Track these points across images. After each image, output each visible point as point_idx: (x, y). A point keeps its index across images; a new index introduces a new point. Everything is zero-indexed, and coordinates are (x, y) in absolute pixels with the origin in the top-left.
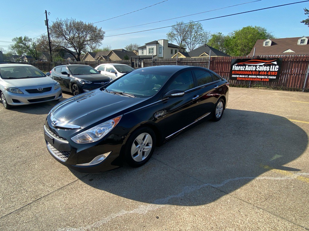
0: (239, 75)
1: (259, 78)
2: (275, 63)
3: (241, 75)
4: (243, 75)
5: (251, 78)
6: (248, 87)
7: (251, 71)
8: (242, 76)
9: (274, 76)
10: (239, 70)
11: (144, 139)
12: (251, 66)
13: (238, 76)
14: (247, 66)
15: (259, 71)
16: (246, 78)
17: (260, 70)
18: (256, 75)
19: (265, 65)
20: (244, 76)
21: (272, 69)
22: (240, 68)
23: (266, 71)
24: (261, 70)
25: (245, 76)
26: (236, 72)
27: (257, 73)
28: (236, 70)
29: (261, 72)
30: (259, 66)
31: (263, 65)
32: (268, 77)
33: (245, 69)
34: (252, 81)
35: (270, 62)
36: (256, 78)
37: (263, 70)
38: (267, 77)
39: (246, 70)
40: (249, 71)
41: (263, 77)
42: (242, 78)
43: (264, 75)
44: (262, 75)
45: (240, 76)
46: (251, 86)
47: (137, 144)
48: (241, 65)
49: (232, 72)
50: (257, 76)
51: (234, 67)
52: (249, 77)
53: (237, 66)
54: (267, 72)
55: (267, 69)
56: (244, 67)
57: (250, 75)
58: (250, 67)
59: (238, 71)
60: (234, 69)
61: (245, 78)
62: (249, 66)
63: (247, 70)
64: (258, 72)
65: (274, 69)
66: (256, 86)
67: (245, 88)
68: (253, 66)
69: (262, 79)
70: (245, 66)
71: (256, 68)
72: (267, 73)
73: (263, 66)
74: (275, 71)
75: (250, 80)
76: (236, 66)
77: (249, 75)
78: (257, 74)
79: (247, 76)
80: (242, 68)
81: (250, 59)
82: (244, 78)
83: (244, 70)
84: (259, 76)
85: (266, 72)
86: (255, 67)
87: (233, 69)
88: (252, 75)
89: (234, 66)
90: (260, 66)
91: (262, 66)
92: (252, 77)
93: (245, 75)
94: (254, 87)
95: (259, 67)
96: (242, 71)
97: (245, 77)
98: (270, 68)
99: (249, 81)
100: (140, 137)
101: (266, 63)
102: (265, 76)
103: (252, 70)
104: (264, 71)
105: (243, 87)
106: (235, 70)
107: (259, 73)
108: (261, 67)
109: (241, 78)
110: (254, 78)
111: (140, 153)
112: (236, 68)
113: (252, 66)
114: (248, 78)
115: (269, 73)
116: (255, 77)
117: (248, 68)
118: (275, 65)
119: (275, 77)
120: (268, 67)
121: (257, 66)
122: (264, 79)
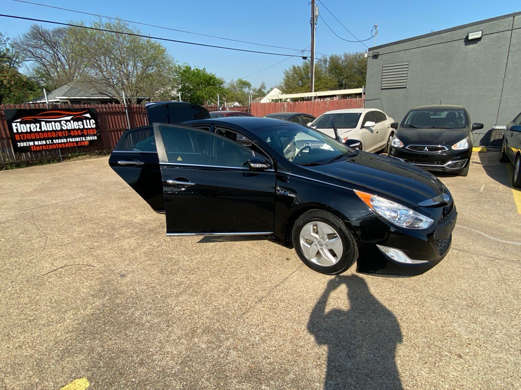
0: (33, 140)
1: (73, 142)
2: (88, 115)
3: (37, 140)
4: (40, 139)
5: (58, 144)
6: (59, 161)
7: (53, 131)
8: (40, 143)
9: (94, 135)
10: (29, 131)
12: (51, 122)
13: (31, 143)
14: (43, 123)
15: (69, 131)
16: (50, 144)
17: (69, 128)
18: (66, 138)
19: (74, 120)
20: (44, 142)
21: (87, 125)
22: (30, 128)
23: (79, 129)
24: (71, 128)
25: (46, 142)
26: (24, 136)
27: (65, 133)
28: (22, 133)
29: (72, 131)
30: (65, 122)
31: (72, 119)
32: (86, 139)
33: (40, 128)
34: (62, 149)
35: (80, 115)
36: (67, 142)
37: (73, 128)
38: (84, 138)
39: (43, 130)
40: (51, 131)
41: (77, 139)
42: (42, 145)
43: (78, 136)
44: (75, 137)
45: (36, 143)
46: (64, 158)
48: (30, 122)
49: (14, 138)
50: (68, 140)
51: (16, 126)
52: (55, 142)
53: (21, 123)
54: (82, 130)
55: (79, 125)
56: (38, 125)
57: (56, 138)
58: (50, 124)
59: (27, 132)
60: (17, 130)
61: (48, 146)
62: (46, 122)
63: (46, 130)
64: (67, 132)
65: (90, 125)
66: (72, 157)
68: (55, 122)
69: (77, 142)
70: (39, 122)
71: (61, 125)
72: (82, 132)
73: (72, 121)
74: (92, 128)
75: (59, 148)
76: (18, 124)
77: (52, 139)
79: (50, 141)
80: (34, 127)
81: (45, 110)
82: (44, 145)
83: (38, 130)
84: (71, 139)
85: (79, 131)
86: (59, 124)
87: (15, 131)
88: (58, 138)
89: (14, 125)
90: (67, 121)
91: (69, 121)
92: (60, 141)
93: (45, 139)
94: (69, 158)
95: (66, 124)
96: (36, 132)
97: (47, 144)
98: (83, 124)
99: (57, 149)
101: (75, 115)
102: (81, 138)
104: (75, 129)
105: (49, 162)
106: (20, 131)
107: (69, 133)
108: (69, 123)
109: (39, 145)
110: (64, 143)
112: (19, 127)
113: (53, 123)
114: (54, 144)
115: (85, 133)
116: (65, 140)
117: (45, 127)
118: (90, 119)
119: (96, 138)
120: (79, 122)
121: (62, 122)
122: (81, 141)
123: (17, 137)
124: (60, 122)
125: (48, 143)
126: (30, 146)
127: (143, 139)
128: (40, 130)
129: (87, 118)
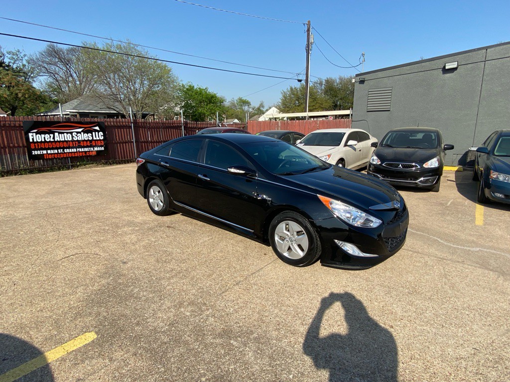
0: (47, 149)
1: (82, 152)
2: (97, 128)
3: (50, 149)
4: (53, 149)
5: (69, 153)
6: (68, 168)
7: (65, 141)
8: (52, 152)
9: (101, 146)
10: (43, 140)
12: (63, 133)
13: (45, 152)
14: (56, 134)
15: (79, 141)
16: (61, 153)
17: (79, 139)
18: (76, 148)
19: (84, 132)
20: (56, 151)
21: (96, 137)
22: (44, 138)
23: (88, 140)
24: (81, 139)
25: (58, 151)
26: (38, 145)
27: (76, 144)
28: (37, 142)
29: (82, 142)
30: (76, 134)
31: (82, 131)
32: (94, 149)
33: (54, 138)
34: (72, 158)
35: (90, 127)
36: (77, 152)
37: (83, 139)
38: (92, 148)
39: (56, 140)
40: (63, 141)
41: (86, 149)
43: (87, 147)
44: (84, 147)
45: (49, 152)
46: (73, 167)
48: (45, 133)
49: (30, 146)
50: (78, 149)
51: (33, 136)
52: (66, 151)
53: (37, 133)
54: (91, 141)
55: (88, 137)
56: (52, 135)
57: (67, 148)
58: (63, 135)
59: (41, 142)
60: (33, 139)
61: (59, 155)
62: (59, 133)
63: (59, 140)
64: (77, 143)
65: (99, 137)
66: (80, 165)
68: (67, 133)
69: (86, 152)
70: (53, 133)
71: (73, 137)
72: (91, 143)
73: (82, 133)
74: (100, 140)
75: (69, 157)
76: (34, 134)
77: (64, 148)
79: (62, 150)
80: (48, 138)
81: (59, 122)
82: (56, 153)
83: (52, 140)
84: (80, 149)
85: (88, 142)
86: (70, 135)
87: (31, 140)
88: (69, 148)
89: (30, 135)
90: (78, 133)
92: (70, 151)
93: (57, 148)
94: (78, 166)
95: (77, 135)
96: (50, 141)
97: (58, 153)
98: (92, 136)
99: (67, 158)
101: (85, 128)
102: (90, 148)
104: (84, 140)
105: (59, 169)
106: (35, 141)
107: (79, 144)
108: (80, 134)
109: (51, 154)
110: (74, 152)
113: (65, 134)
114: (65, 153)
115: (94, 143)
116: (75, 150)
117: (58, 137)
118: (98, 132)
119: (103, 149)
120: (89, 134)
121: (73, 134)
122: (89, 151)
123: (33, 146)
124: (71, 133)
125: (60, 152)
126: (43, 154)
127: (146, 151)
128: (53, 140)
129: (96, 131)
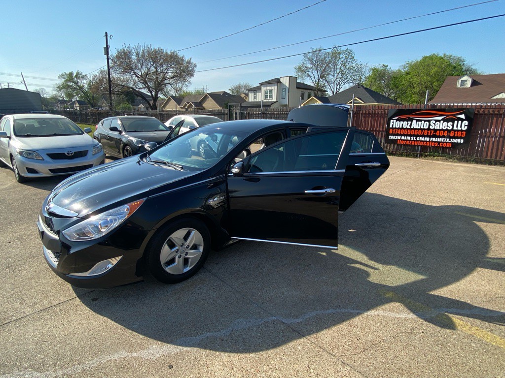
0: (401, 135)
1: (435, 142)
2: (463, 116)
3: (404, 135)
4: (407, 135)
5: (421, 141)
6: (415, 157)
7: (421, 129)
8: (405, 138)
9: (461, 138)
10: (401, 127)
11: (186, 238)
12: (421, 121)
13: (399, 138)
14: (414, 121)
15: (435, 130)
16: (413, 140)
17: (436, 128)
18: (430, 137)
19: (444, 120)
20: (409, 138)
21: (457, 127)
22: (402, 124)
23: (447, 130)
24: (438, 128)
25: (411, 138)
26: (395, 131)
27: (431, 132)
28: (396, 128)
29: (438, 132)
30: (434, 122)
31: (442, 120)
32: (450, 140)
33: (411, 126)
35: (454, 115)
36: (429, 141)
37: (441, 128)
38: (448, 140)
39: (412, 127)
40: (418, 129)
41: (441, 140)
42: (407, 140)
43: (443, 137)
44: (439, 137)
45: (403, 138)
46: (421, 156)
47: (172, 245)
48: (404, 120)
49: (388, 131)
50: (431, 139)
51: (393, 122)
52: (418, 139)
53: (397, 120)
54: (449, 131)
55: (448, 126)
56: (410, 123)
57: (420, 136)
58: (420, 122)
59: (399, 128)
60: (393, 125)
61: (411, 142)
62: (417, 121)
63: (415, 127)
64: (433, 131)
65: (461, 127)
66: (430, 155)
67: (410, 159)
68: (425, 121)
69: (439, 143)
70: (411, 120)
71: (430, 125)
72: (449, 133)
73: (442, 122)
74: (462, 131)
75: (420, 145)
76: (395, 121)
77: (417, 136)
78: (432, 135)
79: (415, 137)
80: (406, 125)
81: (420, 110)
82: (409, 140)
84: (434, 139)
85: (446, 132)
86: (428, 123)
87: (391, 126)
88: (423, 136)
89: (392, 121)
90: (436, 121)
91: (439, 121)
92: (423, 139)
93: (411, 136)
94: (426, 156)
95: (434, 124)
96: (406, 129)
97: (410, 140)
98: (453, 126)
99: (418, 146)
100: (178, 235)
101: (447, 116)
102: (445, 139)
103: (422, 127)
104: (442, 130)
105: (407, 156)
106: (394, 127)
107: (435, 133)
108: (438, 123)
109: (404, 140)
110: (427, 141)
111: (178, 261)
112: (395, 124)
113: (423, 122)
114: (417, 141)
115: (452, 134)
116: (428, 139)
117: (415, 125)
118: (462, 120)
119: (462, 141)
120: (449, 123)
121: (431, 122)
122: (443, 143)
123: (391, 132)
124: (429, 121)
125: (412, 139)
126: (397, 140)
128: (409, 127)
129: (459, 119)
